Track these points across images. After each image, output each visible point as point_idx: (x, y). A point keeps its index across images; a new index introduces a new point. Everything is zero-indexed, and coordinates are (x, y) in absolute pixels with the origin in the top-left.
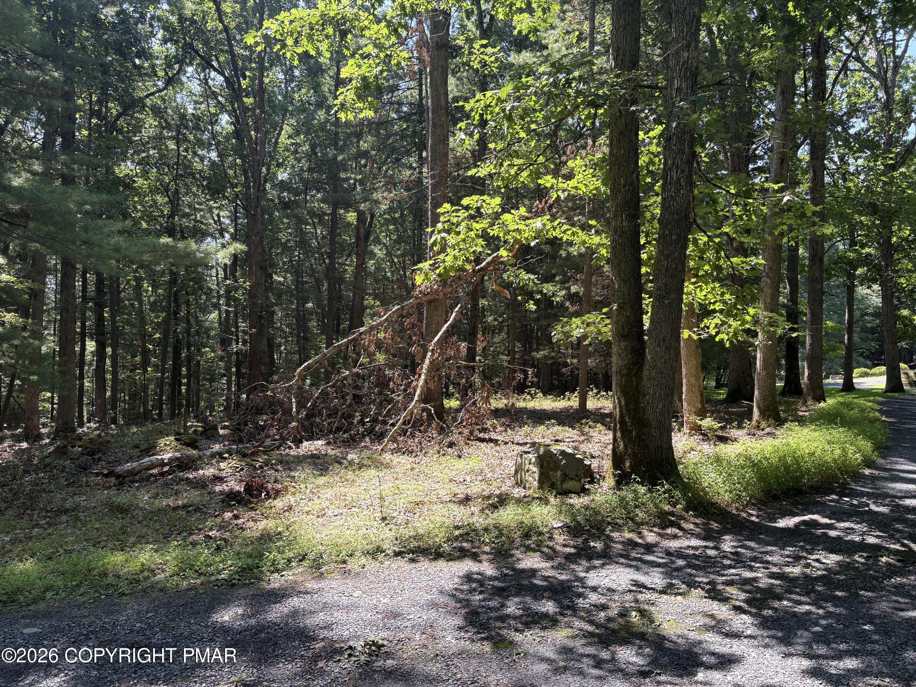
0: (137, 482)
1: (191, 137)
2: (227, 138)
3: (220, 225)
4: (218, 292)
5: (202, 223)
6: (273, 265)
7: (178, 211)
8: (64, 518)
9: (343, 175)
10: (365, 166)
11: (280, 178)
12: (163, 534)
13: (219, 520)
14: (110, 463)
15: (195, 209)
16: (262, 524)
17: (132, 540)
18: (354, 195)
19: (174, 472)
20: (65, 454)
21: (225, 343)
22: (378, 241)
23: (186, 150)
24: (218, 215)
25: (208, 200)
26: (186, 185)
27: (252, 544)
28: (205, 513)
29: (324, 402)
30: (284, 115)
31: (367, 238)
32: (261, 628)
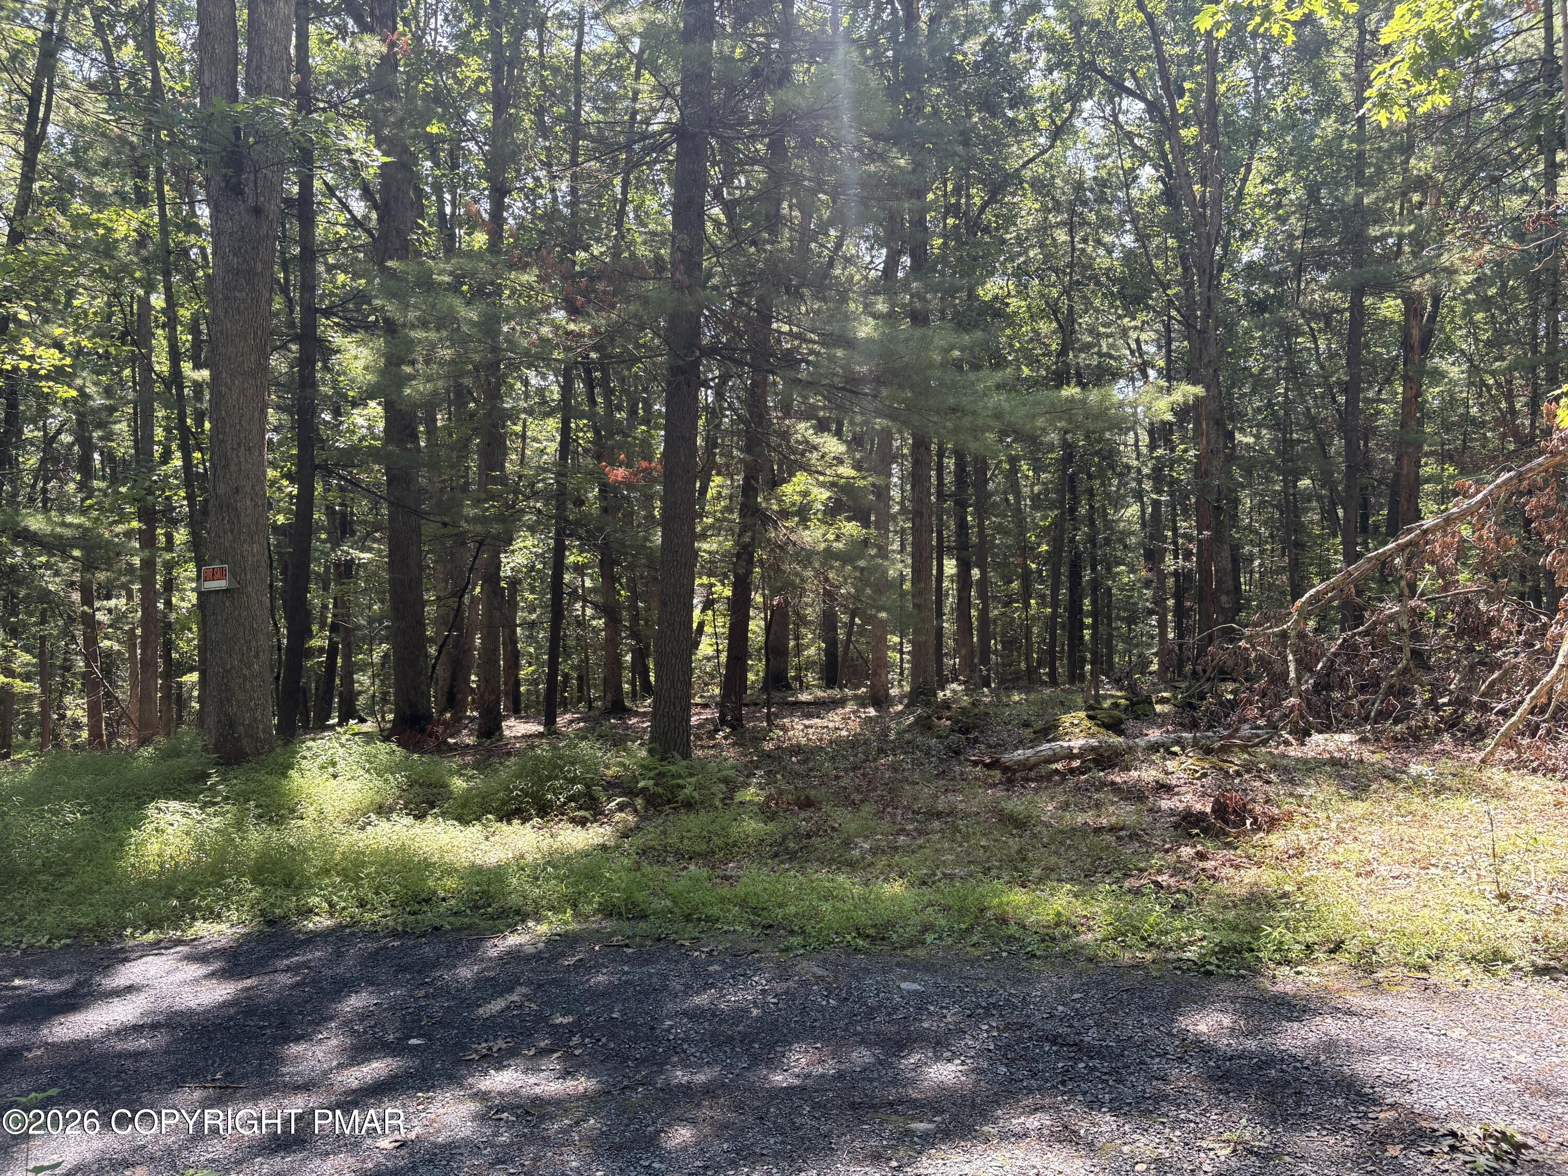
0: (1033, 780)
1: (1093, 217)
2: (1151, 205)
3: (1141, 356)
4: (1139, 471)
5: (1111, 356)
6: (1237, 416)
7: (1073, 342)
8: (936, 824)
9: (1375, 231)
10: (1421, 205)
11: (1245, 259)
12: (1083, 870)
13: (1171, 858)
14: (990, 747)
15: (1099, 334)
16: (1250, 875)
17: (1037, 872)
18: (1400, 266)
19: (1090, 770)
20: (929, 728)
21: (1153, 557)
22: (1449, 347)
23: (1085, 240)
24: (1138, 341)
25: (1120, 317)
26: (1085, 297)
27: (1235, 906)
28: (1148, 844)
29: (1348, 662)
30: (1253, 145)
31: (1425, 345)
32: (1267, 1061)
